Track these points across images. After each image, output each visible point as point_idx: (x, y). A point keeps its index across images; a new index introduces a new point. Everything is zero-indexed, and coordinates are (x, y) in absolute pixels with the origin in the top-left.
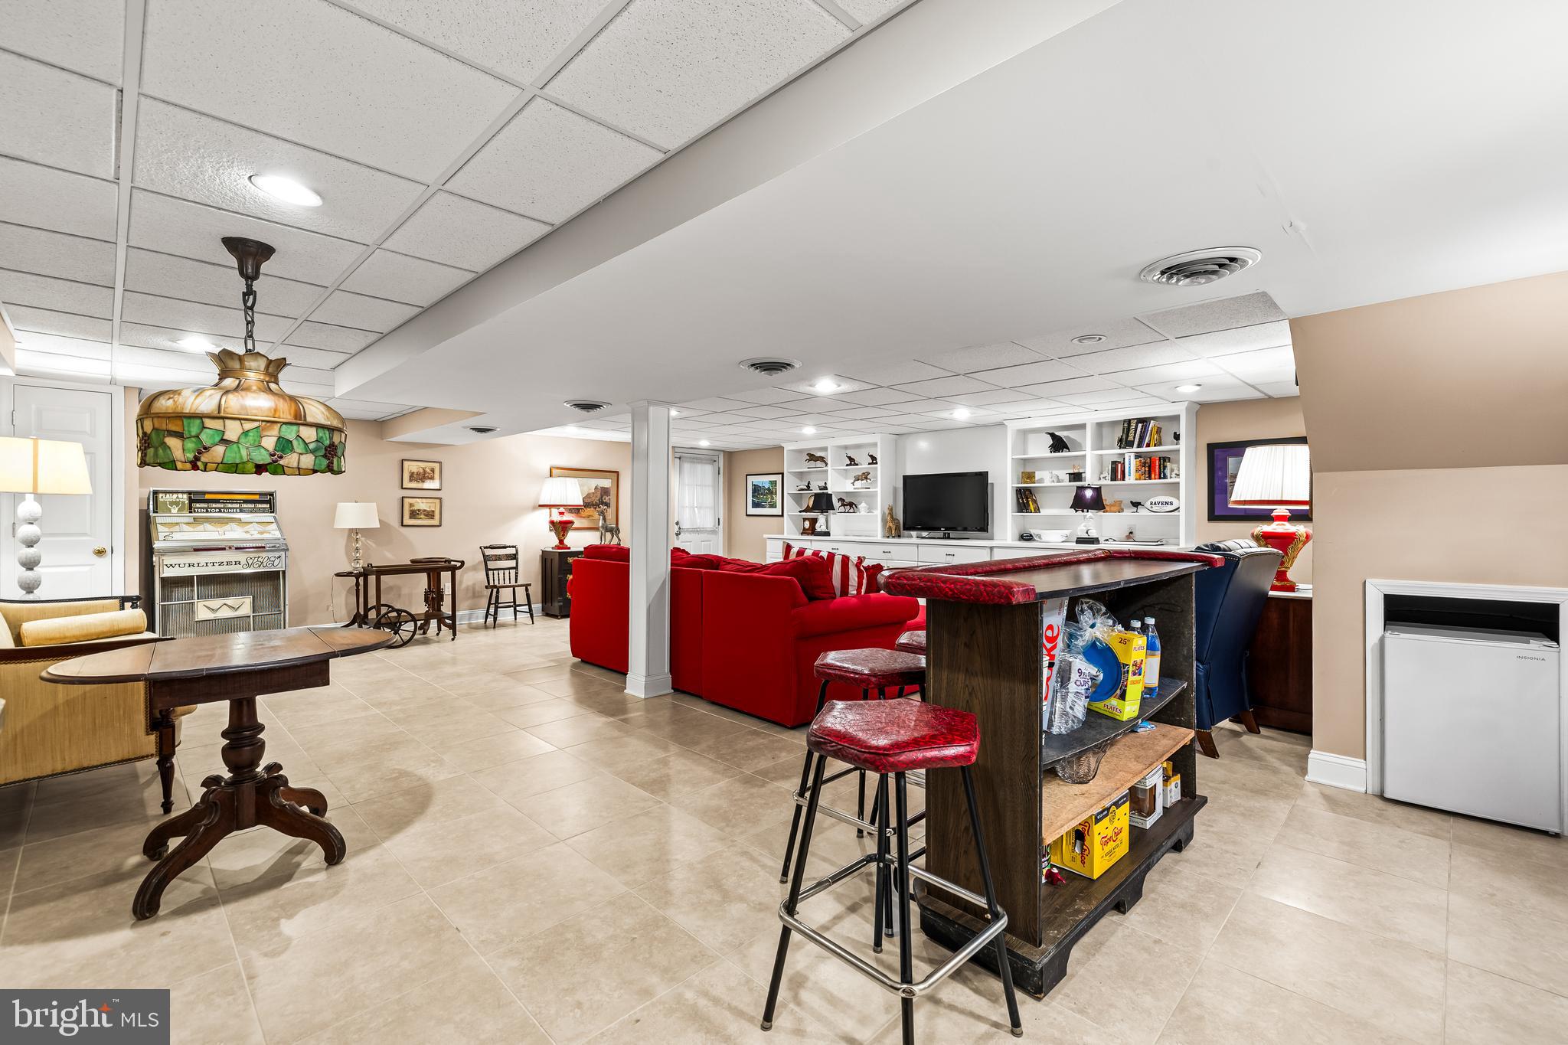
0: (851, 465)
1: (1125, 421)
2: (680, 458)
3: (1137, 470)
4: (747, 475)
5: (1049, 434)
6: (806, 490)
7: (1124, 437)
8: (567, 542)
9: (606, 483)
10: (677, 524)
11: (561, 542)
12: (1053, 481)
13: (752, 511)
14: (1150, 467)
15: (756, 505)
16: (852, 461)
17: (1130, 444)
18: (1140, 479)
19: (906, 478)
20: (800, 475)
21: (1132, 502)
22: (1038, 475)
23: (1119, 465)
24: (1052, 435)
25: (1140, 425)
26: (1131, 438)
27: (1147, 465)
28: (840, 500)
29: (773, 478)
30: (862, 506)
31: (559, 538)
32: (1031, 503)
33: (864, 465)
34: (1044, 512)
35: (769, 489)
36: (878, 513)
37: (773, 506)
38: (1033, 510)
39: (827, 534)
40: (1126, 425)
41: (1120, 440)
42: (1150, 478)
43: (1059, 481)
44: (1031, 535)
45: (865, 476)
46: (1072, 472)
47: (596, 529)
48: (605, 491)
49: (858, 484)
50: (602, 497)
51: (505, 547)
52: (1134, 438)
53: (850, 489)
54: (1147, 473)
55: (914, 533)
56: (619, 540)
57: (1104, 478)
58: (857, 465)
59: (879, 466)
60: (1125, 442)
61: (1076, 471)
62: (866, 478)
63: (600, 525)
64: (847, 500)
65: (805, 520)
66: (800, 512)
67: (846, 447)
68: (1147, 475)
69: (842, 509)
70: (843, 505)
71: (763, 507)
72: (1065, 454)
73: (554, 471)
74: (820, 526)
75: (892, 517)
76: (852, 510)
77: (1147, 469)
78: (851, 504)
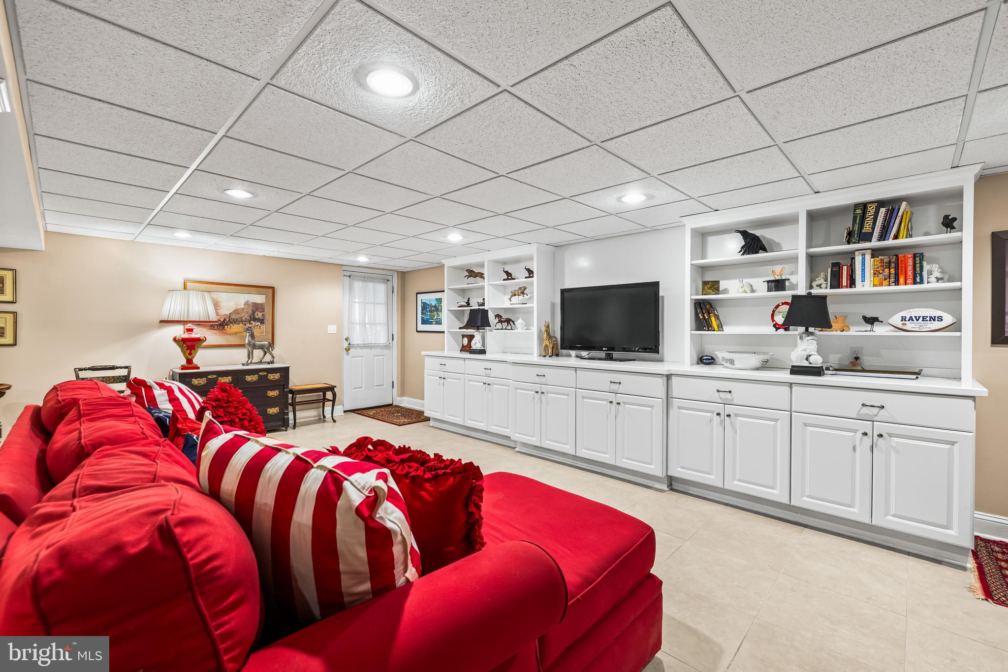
0: (508, 279)
1: (857, 206)
2: (350, 277)
3: (875, 274)
4: (417, 294)
5: (739, 232)
6: (465, 306)
7: (856, 227)
8: (195, 361)
9: (259, 299)
10: (347, 339)
11: (189, 361)
12: (745, 292)
13: (421, 327)
14: (897, 268)
15: (424, 322)
16: (509, 276)
17: (868, 237)
18: (881, 285)
19: (563, 292)
20: (462, 292)
21: (865, 318)
22: (723, 285)
23: (845, 268)
24: (745, 234)
25: (883, 211)
26: (867, 228)
27: (893, 265)
28: (497, 316)
29: (438, 295)
30: (519, 323)
31: (185, 358)
32: (713, 319)
33: (521, 279)
34: (728, 330)
35: (435, 306)
36: (534, 330)
37: (439, 322)
38: (716, 328)
39: (483, 352)
40: (859, 211)
41: (850, 234)
42: (897, 283)
43: (753, 291)
44: (713, 359)
45: (522, 291)
46: (772, 278)
47: (242, 346)
48: (257, 307)
49: (515, 299)
50: (253, 313)
51: (113, 368)
52: (873, 228)
53: (507, 305)
54: (892, 276)
55: (573, 353)
56: (273, 357)
57: (819, 286)
58: (514, 279)
59: (535, 279)
60: (857, 234)
61: (778, 278)
62: (523, 293)
63: (247, 342)
64: (504, 317)
65: (463, 336)
66: (460, 328)
67: (504, 263)
68: (892, 280)
69: (499, 326)
70: (501, 322)
71: (431, 323)
72: (762, 255)
73: (188, 284)
74: (476, 344)
75: (548, 334)
76: (509, 327)
77: (892, 271)
78: (508, 321)
